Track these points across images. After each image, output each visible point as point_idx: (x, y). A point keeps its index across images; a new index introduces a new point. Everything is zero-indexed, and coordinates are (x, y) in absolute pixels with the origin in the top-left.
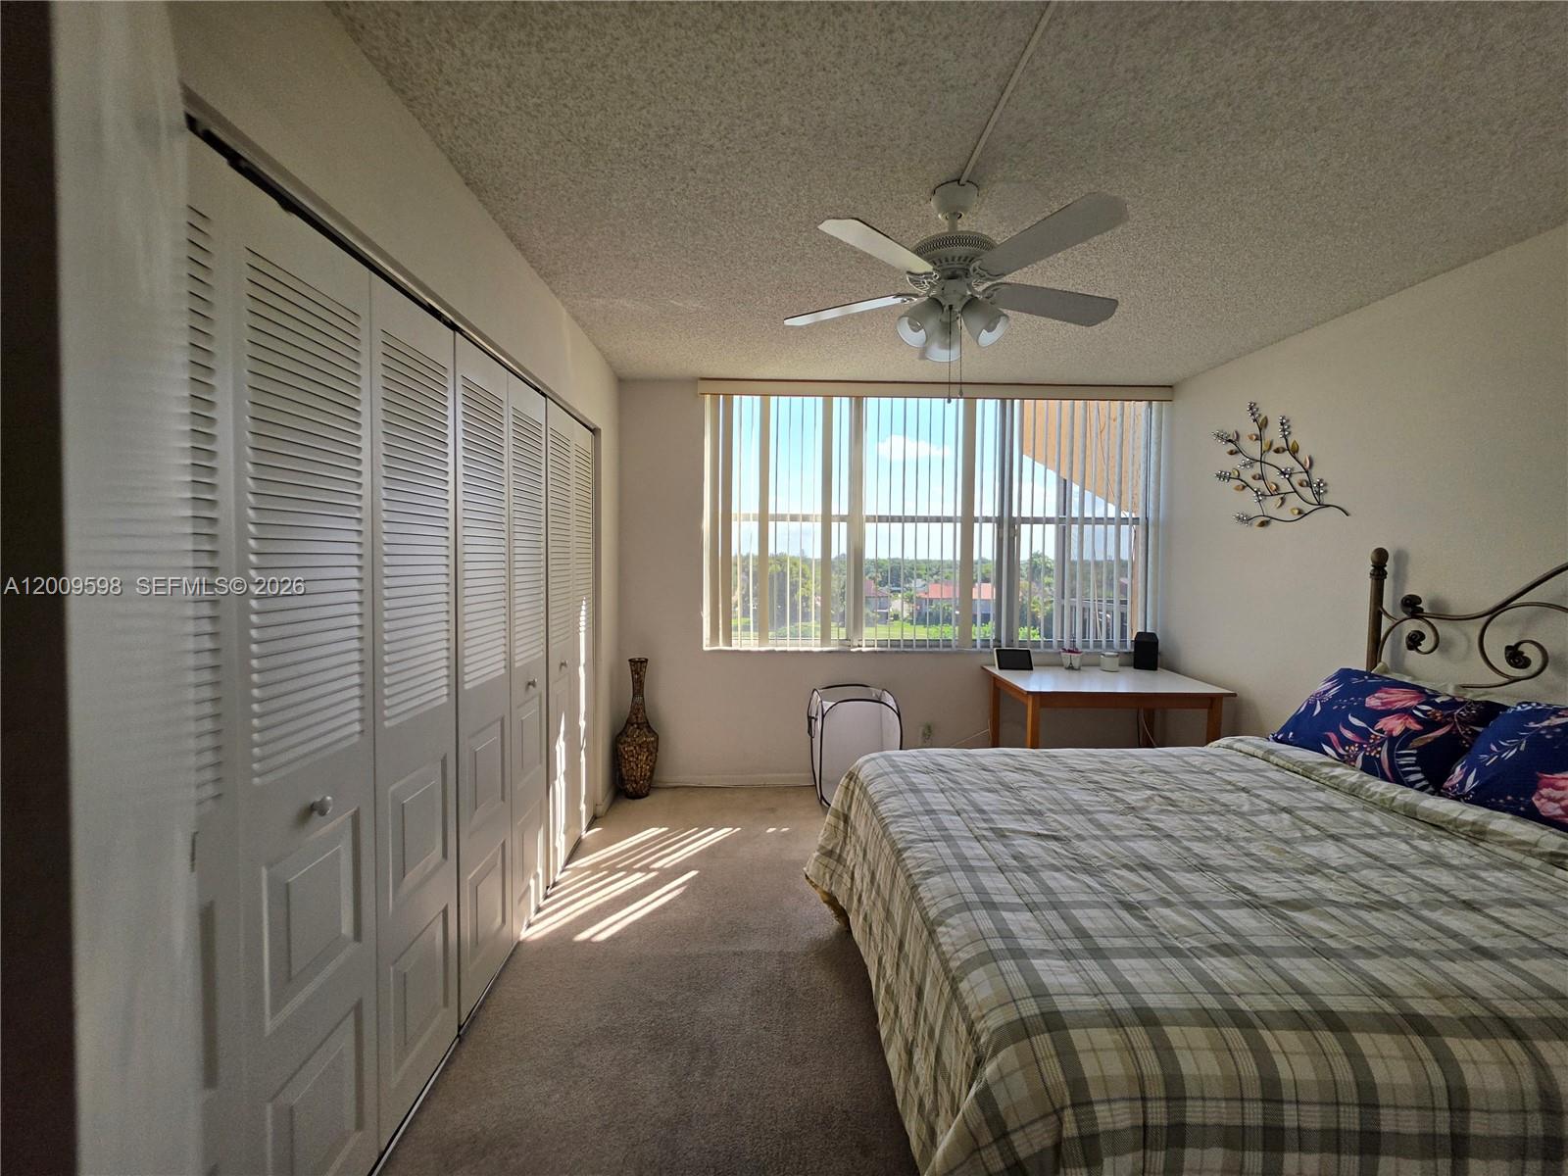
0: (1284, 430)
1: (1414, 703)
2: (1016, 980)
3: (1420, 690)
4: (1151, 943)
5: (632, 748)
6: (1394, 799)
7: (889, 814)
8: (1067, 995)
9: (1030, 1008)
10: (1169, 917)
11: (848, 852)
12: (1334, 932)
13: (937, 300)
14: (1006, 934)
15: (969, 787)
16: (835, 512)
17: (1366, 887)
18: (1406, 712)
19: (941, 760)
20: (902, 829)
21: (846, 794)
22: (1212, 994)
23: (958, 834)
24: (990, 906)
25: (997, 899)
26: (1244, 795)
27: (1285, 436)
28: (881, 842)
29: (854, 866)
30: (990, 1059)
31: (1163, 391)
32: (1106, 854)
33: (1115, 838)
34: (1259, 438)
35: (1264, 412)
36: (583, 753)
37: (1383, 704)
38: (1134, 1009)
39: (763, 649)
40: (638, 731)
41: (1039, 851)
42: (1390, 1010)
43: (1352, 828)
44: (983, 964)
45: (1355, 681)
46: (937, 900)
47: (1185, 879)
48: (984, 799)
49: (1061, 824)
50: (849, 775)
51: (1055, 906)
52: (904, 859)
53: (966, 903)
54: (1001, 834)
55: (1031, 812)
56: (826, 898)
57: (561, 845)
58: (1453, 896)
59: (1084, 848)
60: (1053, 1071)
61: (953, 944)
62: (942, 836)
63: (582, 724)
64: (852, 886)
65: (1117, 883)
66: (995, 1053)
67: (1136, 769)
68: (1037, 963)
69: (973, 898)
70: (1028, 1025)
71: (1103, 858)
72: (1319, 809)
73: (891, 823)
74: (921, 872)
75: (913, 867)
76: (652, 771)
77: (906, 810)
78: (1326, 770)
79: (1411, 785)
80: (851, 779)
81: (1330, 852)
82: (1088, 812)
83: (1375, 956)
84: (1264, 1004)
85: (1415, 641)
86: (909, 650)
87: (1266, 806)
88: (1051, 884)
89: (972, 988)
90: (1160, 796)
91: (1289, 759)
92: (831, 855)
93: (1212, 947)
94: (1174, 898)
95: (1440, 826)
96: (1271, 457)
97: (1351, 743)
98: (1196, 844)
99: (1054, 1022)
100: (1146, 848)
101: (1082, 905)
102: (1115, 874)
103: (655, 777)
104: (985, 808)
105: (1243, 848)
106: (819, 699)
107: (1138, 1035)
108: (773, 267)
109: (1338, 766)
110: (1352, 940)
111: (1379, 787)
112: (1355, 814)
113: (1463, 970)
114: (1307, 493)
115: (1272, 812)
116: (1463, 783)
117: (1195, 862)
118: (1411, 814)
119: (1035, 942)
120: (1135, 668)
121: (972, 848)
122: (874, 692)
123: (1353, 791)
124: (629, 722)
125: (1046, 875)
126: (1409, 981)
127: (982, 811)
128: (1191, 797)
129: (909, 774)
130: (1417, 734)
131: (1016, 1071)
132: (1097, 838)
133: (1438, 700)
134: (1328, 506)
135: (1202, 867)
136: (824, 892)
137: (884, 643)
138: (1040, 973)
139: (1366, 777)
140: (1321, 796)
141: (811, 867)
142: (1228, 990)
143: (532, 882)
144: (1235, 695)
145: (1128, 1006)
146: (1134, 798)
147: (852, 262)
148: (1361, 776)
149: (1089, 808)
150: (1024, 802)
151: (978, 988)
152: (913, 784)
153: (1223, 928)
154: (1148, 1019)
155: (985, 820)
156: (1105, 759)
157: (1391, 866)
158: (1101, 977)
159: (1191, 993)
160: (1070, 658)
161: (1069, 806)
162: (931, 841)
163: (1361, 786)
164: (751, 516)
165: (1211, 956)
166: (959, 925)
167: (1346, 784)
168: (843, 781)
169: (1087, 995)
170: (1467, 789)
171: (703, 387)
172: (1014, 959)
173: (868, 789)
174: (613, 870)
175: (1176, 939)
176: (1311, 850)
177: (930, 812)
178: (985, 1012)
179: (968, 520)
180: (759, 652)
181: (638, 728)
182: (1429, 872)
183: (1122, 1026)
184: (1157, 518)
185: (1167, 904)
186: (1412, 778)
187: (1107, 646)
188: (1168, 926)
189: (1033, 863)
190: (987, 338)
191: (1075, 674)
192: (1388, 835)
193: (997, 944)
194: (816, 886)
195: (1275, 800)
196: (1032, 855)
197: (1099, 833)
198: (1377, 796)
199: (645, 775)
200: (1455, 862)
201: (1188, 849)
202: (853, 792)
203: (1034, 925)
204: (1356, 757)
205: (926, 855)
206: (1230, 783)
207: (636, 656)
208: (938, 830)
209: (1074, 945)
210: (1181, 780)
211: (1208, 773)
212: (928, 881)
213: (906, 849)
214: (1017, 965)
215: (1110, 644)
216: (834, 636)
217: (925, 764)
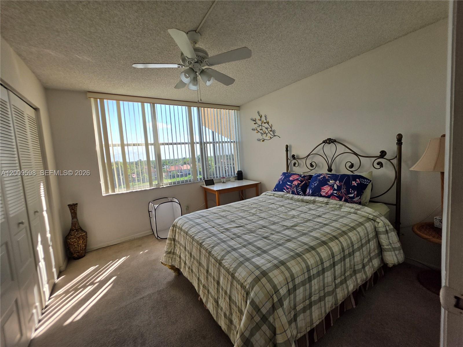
0: (266, 118)
1: (298, 177)
2: (251, 267)
3: (299, 175)
4: (274, 245)
5: (75, 240)
6: (299, 198)
7: (193, 233)
8: (264, 265)
9: (257, 273)
10: (275, 237)
11: (177, 250)
12: (304, 229)
13: (192, 69)
14: (242, 256)
15: (213, 219)
16: (149, 142)
17: (304, 218)
18: (297, 179)
19: (202, 214)
20: (199, 237)
21: (173, 232)
22: (291, 251)
23: (216, 233)
24: (234, 250)
25: (235, 247)
26: (273, 205)
27: (266, 119)
28: (192, 243)
29: (180, 254)
30: (251, 291)
31: (237, 108)
32: (254, 227)
33: (254, 222)
34: (260, 120)
35: (261, 114)
36: (51, 248)
37: (293, 179)
38: (279, 262)
39: (128, 191)
40: (77, 232)
41: (239, 231)
42: (320, 242)
43: (295, 206)
44: (240, 266)
45: (287, 175)
46: (219, 254)
47: (273, 227)
48: (218, 221)
49: (240, 222)
50: (173, 226)
51: (250, 244)
52: (203, 245)
53: (228, 251)
54: (227, 230)
55: (232, 221)
56: (170, 267)
57: (46, 289)
58: (316, 215)
59: (249, 227)
60: (268, 286)
61: (229, 264)
62: (212, 235)
63: (49, 235)
64: (180, 260)
65: (260, 233)
66: (252, 289)
67: (250, 204)
68: (253, 260)
69: (229, 249)
70: (259, 278)
71: (254, 228)
72: (288, 204)
73: (195, 236)
74: (211, 247)
75: (207, 247)
76: (86, 246)
77: (198, 231)
78: (286, 195)
79: (300, 195)
80: (174, 227)
81: (294, 213)
82: (245, 218)
83: (312, 232)
84: (300, 250)
85: (295, 164)
86: (179, 184)
87: (279, 206)
88: (246, 238)
89: (240, 274)
90: (258, 209)
91: (278, 195)
92: (171, 253)
93: (286, 241)
94: (273, 232)
95: (307, 202)
96: (263, 124)
97: (289, 188)
98: (270, 218)
99: (264, 274)
100: (261, 222)
101: (256, 241)
102: (259, 231)
103: (87, 248)
104: (220, 224)
105: (279, 216)
106: (153, 205)
107: (282, 268)
108: (125, 49)
109: (287, 194)
110: (307, 230)
111: (296, 197)
112: (294, 203)
113: (325, 229)
114: (271, 133)
115: (280, 207)
116: (309, 192)
117: (273, 223)
118: (302, 201)
119: (250, 255)
120: (238, 180)
121: (222, 236)
122: (170, 199)
123: (292, 199)
124: (71, 230)
125: (243, 236)
126: (319, 234)
127: (219, 225)
128: (264, 208)
129: (195, 220)
130: (300, 184)
131: (259, 291)
132: (250, 223)
133: (302, 176)
134: (276, 136)
135: (274, 223)
136: (170, 266)
137: (170, 183)
138: (256, 262)
139: (293, 195)
140: (286, 201)
141: (163, 259)
142: (294, 249)
143: (34, 311)
144: (261, 183)
145: (278, 262)
146: (253, 211)
147: (157, 53)
148: (292, 195)
149: (245, 217)
150: (229, 219)
151: (241, 274)
152: (197, 223)
153: (286, 236)
154: (283, 263)
155: (221, 227)
156: (242, 203)
157: (305, 212)
158: (269, 257)
159: (288, 253)
160: (223, 180)
161: (240, 217)
162: (210, 237)
163: (293, 197)
164: (117, 145)
165: (287, 243)
166: (229, 258)
167: (290, 198)
168: (171, 228)
169: (268, 263)
170: (310, 193)
171: (89, 95)
172: (247, 261)
173: (182, 228)
174: (76, 290)
175: (278, 242)
176: (290, 213)
177: (206, 229)
178: (246, 279)
179: (192, 143)
180: (127, 193)
181: (76, 231)
182: (311, 212)
183: (279, 267)
184: (239, 141)
185: (272, 234)
186: (301, 193)
187: (231, 176)
188: (275, 239)
189: (239, 234)
190: (208, 83)
191: (225, 184)
192: (301, 206)
193: (242, 259)
194: (166, 265)
195: (280, 204)
196: (238, 232)
197: (250, 222)
198: (296, 199)
199: (83, 248)
200: (313, 209)
201: (270, 220)
202: (176, 231)
203: (247, 250)
204: (290, 191)
205: (210, 242)
206: (270, 203)
207: (71, 203)
208: (210, 234)
209: (259, 252)
210: (260, 204)
211: (264, 201)
212: (214, 249)
213: (203, 242)
214: (249, 263)
215: (231, 174)
216: (154, 183)
217: (198, 216)
